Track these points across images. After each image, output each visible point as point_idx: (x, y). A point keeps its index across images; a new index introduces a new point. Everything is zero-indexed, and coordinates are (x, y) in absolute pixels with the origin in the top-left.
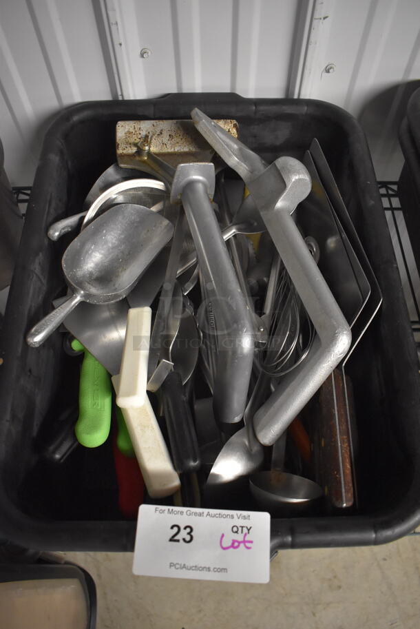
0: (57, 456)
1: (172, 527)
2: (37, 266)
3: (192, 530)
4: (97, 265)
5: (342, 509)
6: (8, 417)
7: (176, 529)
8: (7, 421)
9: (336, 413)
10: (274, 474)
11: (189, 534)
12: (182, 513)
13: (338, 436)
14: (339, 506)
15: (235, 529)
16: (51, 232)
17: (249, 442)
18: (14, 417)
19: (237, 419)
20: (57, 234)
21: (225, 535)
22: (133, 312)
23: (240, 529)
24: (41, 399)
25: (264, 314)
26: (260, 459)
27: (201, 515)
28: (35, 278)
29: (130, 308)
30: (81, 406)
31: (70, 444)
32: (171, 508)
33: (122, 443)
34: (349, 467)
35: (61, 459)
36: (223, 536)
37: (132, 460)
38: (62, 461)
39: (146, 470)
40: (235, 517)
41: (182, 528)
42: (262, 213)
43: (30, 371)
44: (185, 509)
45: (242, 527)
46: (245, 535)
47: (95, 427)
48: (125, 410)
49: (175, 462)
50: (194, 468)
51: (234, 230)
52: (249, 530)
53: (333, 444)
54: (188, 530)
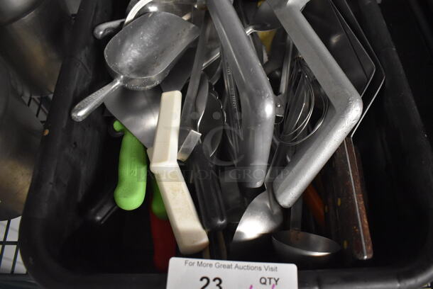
0: (99, 218)
1: (202, 279)
2: (83, 56)
3: (221, 281)
4: (135, 60)
5: (364, 260)
6: (52, 179)
7: (205, 281)
8: (51, 183)
9: (351, 174)
10: (293, 233)
11: (218, 285)
12: (211, 265)
13: (355, 195)
14: (360, 258)
15: (263, 281)
16: (96, 31)
17: (270, 205)
18: (57, 181)
19: (258, 184)
20: (101, 33)
21: (253, 286)
22: (165, 95)
23: (268, 281)
24: (86, 171)
25: (280, 94)
26: (280, 219)
27: (229, 267)
28: (80, 66)
29: (162, 92)
30: (120, 174)
31: (110, 208)
32: (200, 260)
33: (156, 208)
34: (366, 222)
35: (101, 220)
36: (251, 287)
37: (165, 223)
38: (102, 222)
39: (177, 229)
40: (263, 269)
41: (211, 279)
42: (275, 11)
43: (75, 143)
44: (214, 262)
45: (270, 279)
46: (273, 286)
47: (131, 191)
48: (158, 175)
49: (204, 221)
50: (222, 226)
51: (250, 30)
52: (276, 281)
53: (350, 202)
54: (217, 282)
